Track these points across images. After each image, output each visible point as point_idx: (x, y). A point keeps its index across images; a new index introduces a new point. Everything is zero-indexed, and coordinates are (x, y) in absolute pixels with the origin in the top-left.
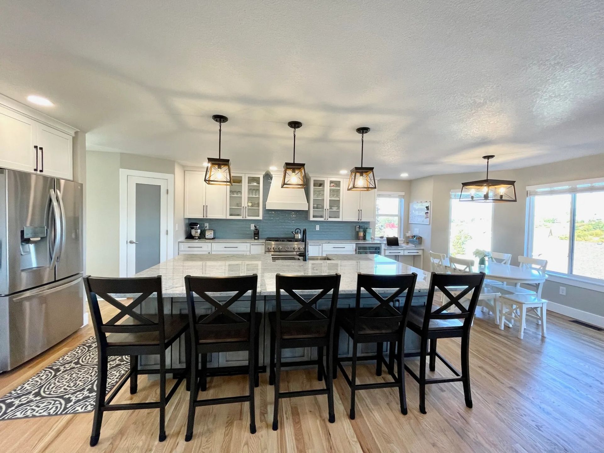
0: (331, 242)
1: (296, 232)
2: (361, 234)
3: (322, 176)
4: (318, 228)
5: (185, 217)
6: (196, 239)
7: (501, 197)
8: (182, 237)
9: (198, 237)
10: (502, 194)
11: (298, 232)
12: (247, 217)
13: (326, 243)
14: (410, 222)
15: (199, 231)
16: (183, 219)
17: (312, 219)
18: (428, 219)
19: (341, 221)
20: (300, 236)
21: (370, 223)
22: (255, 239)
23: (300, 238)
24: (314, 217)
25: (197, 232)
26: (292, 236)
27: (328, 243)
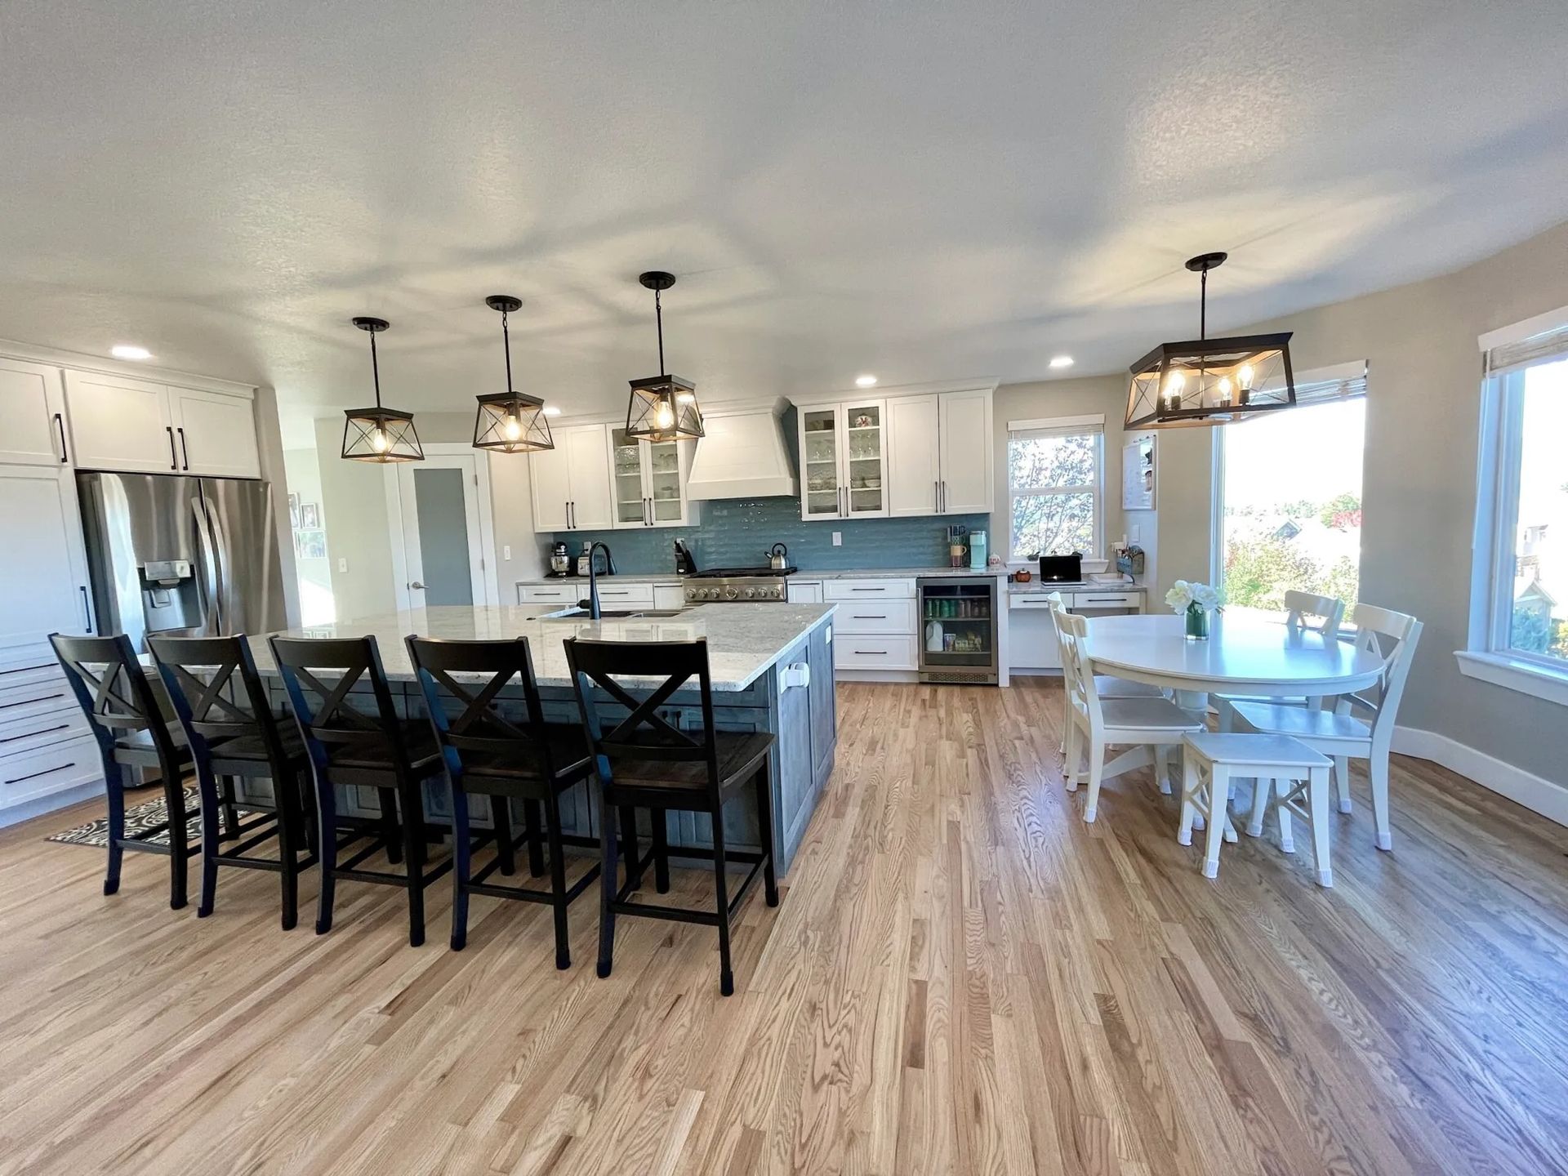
0: (843, 576)
1: (776, 553)
2: (957, 551)
3: (821, 401)
4: (837, 539)
5: (537, 531)
6: (562, 577)
7: (1244, 395)
8: (535, 574)
9: (566, 572)
10: (1244, 389)
11: (779, 552)
12: (654, 521)
13: (831, 578)
14: (1125, 507)
15: (566, 559)
16: (533, 536)
17: (806, 516)
18: (1150, 493)
19: (887, 516)
20: (783, 562)
21: (991, 516)
22: (678, 573)
23: (784, 567)
24: (814, 510)
25: (561, 563)
26: (765, 563)
27: (837, 578)
